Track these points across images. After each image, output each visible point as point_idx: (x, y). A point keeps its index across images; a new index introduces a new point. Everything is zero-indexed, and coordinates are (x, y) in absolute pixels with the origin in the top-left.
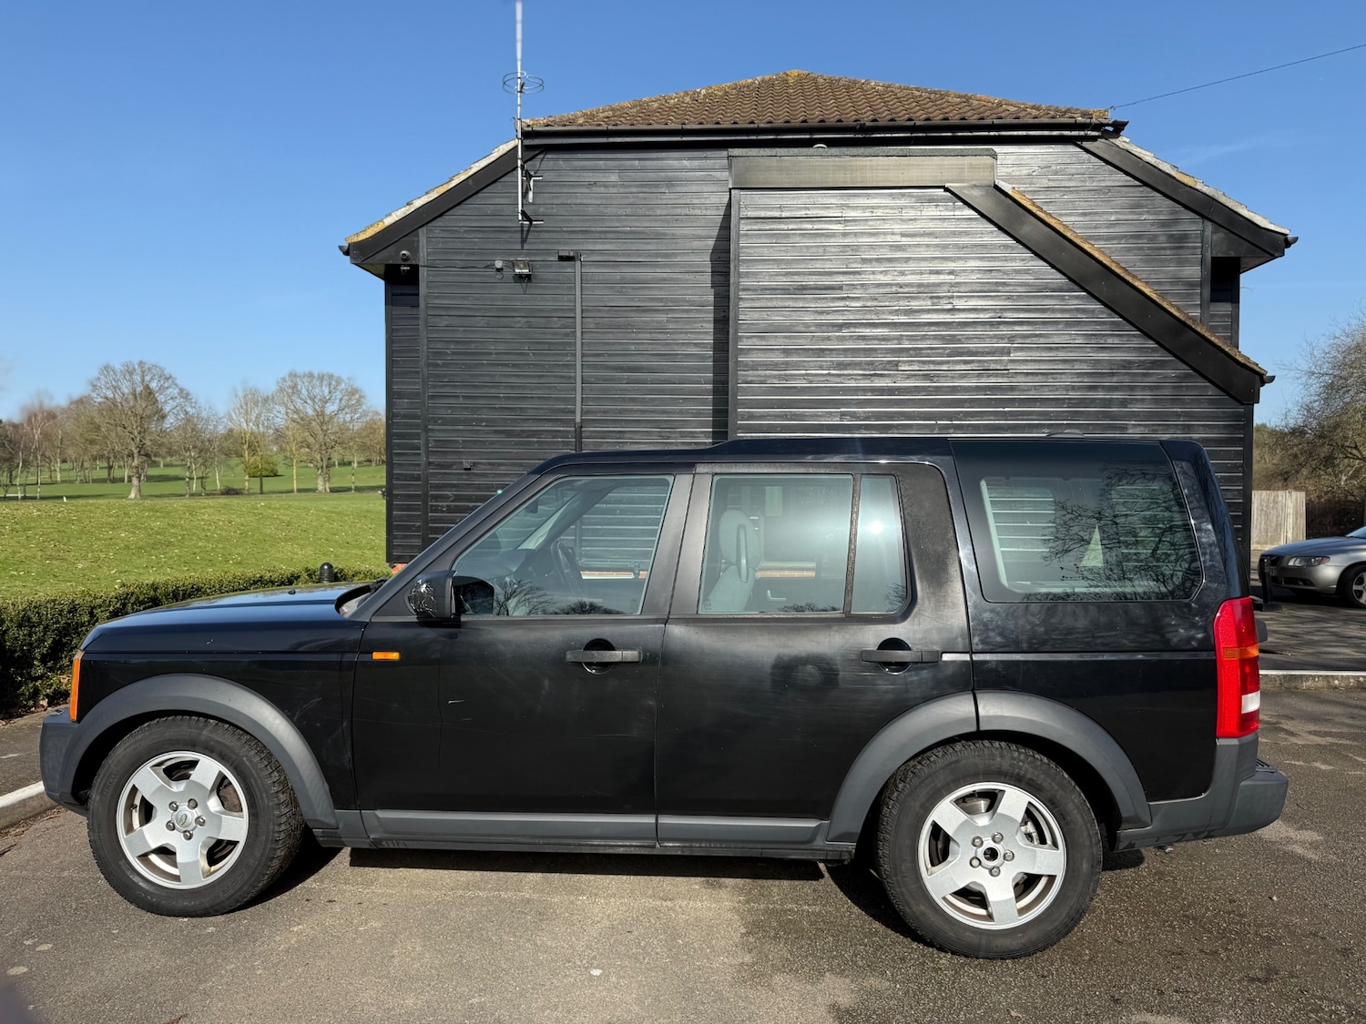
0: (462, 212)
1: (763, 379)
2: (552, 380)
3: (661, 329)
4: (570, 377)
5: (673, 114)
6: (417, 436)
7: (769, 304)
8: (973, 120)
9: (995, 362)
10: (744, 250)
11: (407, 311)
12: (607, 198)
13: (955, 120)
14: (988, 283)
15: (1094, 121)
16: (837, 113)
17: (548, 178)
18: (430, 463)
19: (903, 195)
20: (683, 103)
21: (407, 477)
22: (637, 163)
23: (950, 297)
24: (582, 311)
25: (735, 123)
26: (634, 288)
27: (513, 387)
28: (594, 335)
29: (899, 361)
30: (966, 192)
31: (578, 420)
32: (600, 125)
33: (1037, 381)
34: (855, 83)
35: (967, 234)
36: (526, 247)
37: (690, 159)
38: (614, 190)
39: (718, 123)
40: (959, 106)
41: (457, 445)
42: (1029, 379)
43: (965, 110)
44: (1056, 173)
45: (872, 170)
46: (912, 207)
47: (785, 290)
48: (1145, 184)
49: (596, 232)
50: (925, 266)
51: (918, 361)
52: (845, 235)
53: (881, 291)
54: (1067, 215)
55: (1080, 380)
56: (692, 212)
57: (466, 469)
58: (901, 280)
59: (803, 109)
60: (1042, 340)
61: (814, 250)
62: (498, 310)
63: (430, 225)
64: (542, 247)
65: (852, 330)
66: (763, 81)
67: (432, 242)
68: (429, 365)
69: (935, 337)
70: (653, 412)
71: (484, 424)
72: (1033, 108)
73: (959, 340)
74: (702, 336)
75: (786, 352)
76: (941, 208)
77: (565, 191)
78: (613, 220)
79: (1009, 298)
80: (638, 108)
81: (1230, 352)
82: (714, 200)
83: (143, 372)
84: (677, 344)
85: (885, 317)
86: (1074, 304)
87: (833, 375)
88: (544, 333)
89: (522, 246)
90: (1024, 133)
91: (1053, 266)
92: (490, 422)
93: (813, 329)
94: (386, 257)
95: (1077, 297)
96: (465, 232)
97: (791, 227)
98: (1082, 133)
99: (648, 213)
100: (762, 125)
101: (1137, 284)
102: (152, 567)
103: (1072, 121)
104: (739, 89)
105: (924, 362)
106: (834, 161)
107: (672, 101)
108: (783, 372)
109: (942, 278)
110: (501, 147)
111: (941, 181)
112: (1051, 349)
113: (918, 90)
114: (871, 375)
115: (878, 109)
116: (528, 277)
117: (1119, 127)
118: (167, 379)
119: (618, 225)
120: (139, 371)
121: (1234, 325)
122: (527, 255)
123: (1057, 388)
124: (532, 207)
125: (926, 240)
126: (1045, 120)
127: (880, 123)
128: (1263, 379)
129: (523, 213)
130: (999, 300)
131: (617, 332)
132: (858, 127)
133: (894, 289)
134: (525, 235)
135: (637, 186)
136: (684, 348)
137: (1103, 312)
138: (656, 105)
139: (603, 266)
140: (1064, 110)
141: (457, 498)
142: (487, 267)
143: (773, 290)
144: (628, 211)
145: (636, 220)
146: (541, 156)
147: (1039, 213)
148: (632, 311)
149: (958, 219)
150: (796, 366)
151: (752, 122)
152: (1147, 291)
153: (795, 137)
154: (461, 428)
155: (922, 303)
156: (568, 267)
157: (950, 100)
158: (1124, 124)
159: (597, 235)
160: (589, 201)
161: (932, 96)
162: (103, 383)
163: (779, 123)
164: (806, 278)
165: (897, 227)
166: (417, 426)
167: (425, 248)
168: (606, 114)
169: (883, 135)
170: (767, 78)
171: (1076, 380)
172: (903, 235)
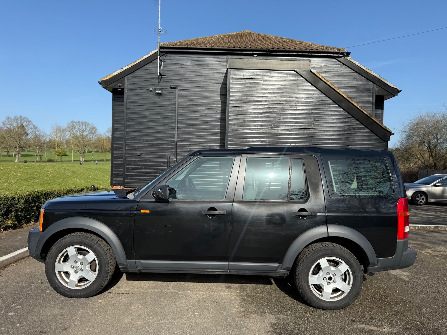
0: (139, 72)
1: (237, 129)
2: (167, 127)
3: (203, 112)
4: (173, 127)
5: (208, 43)
6: (122, 144)
7: (239, 106)
8: (303, 49)
9: (309, 126)
10: (231, 88)
11: (120, 103)
12: (187, 69)
13: (298, 49)
14: (307, 101)
15: (341, 51)
16: (261, 45)
17: (168, 62)
18: (126, 153)
19: (282, 73)
20: (211, 39)
21: (118, 158)
22: (197, 58)
23: (296, 105)
24: (178, 105)
25: (229, 47)
26: (195, 99)
27: (155, 129)
28: (182, 113)
29: (279, 125)
30: (301, 72)
31: (176, 140)
32: (185, 46)
33: (322, 132)
34: (266, 35)
35: (301, 85)
36: (160, 84)
37: (214, 58)
38: (189, 67)
39: (223, 47)
40: (299, 45)
41: (135, 147)
42: (319, 132)
43: (301, 46)
44: (329, 67)
45: (272, 64)
46: (284, 77)
47: (244, 101)
48: (356, 72)
49: (183, 80)
50: (288, 95)
51: (286, 125)
52: (263, 84)
53: (274, 102)
54: (332, 80)
55: (335, 132)
56: (214, 75)
57: (138, 155)
58: (281, 99)
59: (250, 44)
60: (324, 120)
61: (254, 89)
62: (150, 104)
63: (128, 76)
64: (165, 84)
65: (265, 114)
66: (237, 34)
67: (129, 81)
68: (127, 121)
69: (291, 118)
70: (200, 138)
71: (145, 141)
72: (322, 46)
73: (298, 119)
74: (217, 115)
75: (244, 121)
76: (293, 77)
77: (173, 66)
78: (188, 76)
79: (314, 106)
80: (197, 41)
81: (381, 125)
82: (221, 72)
83: (21, 119)
84: (209, 117)
85: (275, 111)
86: (334, 109)
87: (259, 129)
88: (165, 112)
89: (159, 84)
90: (319, 54)
91: (328, 97)
92: (147, 140)
93: (253, 114)
94: (114, 85)
95: (335, 107)
96: (140, 78)
97: (246, 81)
98: (337, 55)
99: (200, 75)
100: (237, 48)
101: (353, 103)
102: (30, 186)
103: (334, 51)
104: (229, 36)
105: (287, 125)
106: (260, 61)
107: (208, 39)
108: (243, 127)
109: (293, 99)
110: (153, 51)
111: (294, 69)
112: (326, 123)
113: (286, 39)
114: (271, 129)
115: (274, 45)
116: (160, 94)
117: (348, 54)
118: (29, 122)
119: (190, 78)
120: (19, 119)
121: (382, 117)
122: (160, 86)
123: (328, 135)
124: (162, 71)
125: (289, 87)
126: (326, 51)
127: (274, 49)
128: (391, 134)
129: (160, 73)
130: (311, 107)
131: (189, 113)
132: (267, 50)
133: (278, 102)
134: (160, 80)
135: (196, 66)
136: (211, 118)
137: (343, 112)
138: (203, 40)
139: (185, 91)
140: (331, 48)
141: (135, 165)
142: (147, 90)
143: (241, 101)
144: (194, 74)
145: (196, 77)
146: (166, 55)
147: (324, 80)
148: (194, 106)
149: (299, 81)
150: (247, 125)
151: (234, 47)
152: (356, 105)
153: (247, 52)
154: (137, 142)
155: (287, 107)
156: (174, 91)
157: (296, 43)
158: (350, 53)
159: (183, 81)
160: (181, 70)
161: (290, 41)
162: (7, 123)
163: (242, 48)
164: (251, 98)
165: (280, 83)
166: (122, 141)
167: (127, 83)
168: (187, 42)
169: (275, 53)
170: (238, 33)
171: (334, 132)
172: (281, 85)
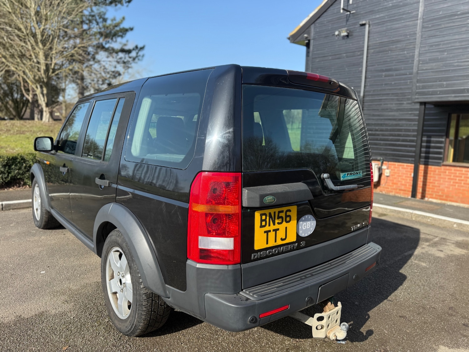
0: (325, 15)
4: (360, 77)
24: (368, 47)
26: (391, 33)
31: (362, 94)
49: (377, 10)
62: (336, 52)
63: (315, 23)
64: (355, 22)
67: (315, 29)
89: (346, 23)
94: (300, 38)
96: (327, 22)
116: (347, 36)
124: (351, 6)
134: (347, 19)
139: (379, 25)
142: (333, 35)
156: (363, 29)
167: (313, 32)
